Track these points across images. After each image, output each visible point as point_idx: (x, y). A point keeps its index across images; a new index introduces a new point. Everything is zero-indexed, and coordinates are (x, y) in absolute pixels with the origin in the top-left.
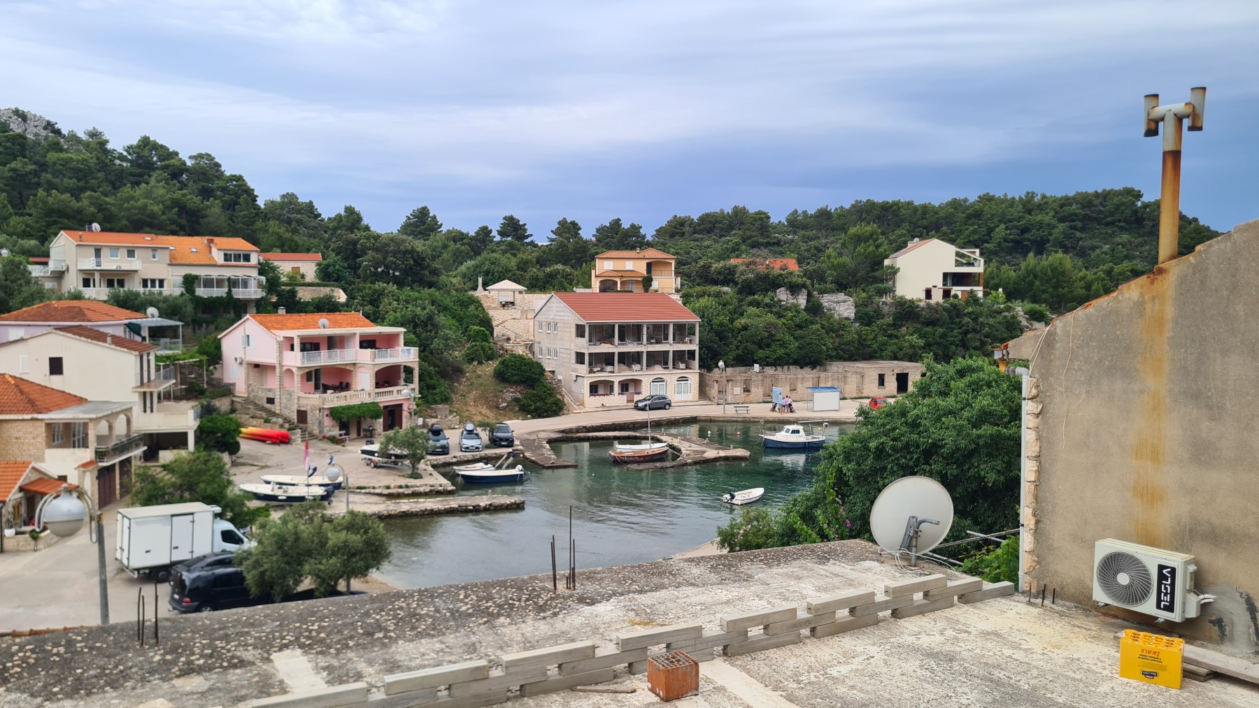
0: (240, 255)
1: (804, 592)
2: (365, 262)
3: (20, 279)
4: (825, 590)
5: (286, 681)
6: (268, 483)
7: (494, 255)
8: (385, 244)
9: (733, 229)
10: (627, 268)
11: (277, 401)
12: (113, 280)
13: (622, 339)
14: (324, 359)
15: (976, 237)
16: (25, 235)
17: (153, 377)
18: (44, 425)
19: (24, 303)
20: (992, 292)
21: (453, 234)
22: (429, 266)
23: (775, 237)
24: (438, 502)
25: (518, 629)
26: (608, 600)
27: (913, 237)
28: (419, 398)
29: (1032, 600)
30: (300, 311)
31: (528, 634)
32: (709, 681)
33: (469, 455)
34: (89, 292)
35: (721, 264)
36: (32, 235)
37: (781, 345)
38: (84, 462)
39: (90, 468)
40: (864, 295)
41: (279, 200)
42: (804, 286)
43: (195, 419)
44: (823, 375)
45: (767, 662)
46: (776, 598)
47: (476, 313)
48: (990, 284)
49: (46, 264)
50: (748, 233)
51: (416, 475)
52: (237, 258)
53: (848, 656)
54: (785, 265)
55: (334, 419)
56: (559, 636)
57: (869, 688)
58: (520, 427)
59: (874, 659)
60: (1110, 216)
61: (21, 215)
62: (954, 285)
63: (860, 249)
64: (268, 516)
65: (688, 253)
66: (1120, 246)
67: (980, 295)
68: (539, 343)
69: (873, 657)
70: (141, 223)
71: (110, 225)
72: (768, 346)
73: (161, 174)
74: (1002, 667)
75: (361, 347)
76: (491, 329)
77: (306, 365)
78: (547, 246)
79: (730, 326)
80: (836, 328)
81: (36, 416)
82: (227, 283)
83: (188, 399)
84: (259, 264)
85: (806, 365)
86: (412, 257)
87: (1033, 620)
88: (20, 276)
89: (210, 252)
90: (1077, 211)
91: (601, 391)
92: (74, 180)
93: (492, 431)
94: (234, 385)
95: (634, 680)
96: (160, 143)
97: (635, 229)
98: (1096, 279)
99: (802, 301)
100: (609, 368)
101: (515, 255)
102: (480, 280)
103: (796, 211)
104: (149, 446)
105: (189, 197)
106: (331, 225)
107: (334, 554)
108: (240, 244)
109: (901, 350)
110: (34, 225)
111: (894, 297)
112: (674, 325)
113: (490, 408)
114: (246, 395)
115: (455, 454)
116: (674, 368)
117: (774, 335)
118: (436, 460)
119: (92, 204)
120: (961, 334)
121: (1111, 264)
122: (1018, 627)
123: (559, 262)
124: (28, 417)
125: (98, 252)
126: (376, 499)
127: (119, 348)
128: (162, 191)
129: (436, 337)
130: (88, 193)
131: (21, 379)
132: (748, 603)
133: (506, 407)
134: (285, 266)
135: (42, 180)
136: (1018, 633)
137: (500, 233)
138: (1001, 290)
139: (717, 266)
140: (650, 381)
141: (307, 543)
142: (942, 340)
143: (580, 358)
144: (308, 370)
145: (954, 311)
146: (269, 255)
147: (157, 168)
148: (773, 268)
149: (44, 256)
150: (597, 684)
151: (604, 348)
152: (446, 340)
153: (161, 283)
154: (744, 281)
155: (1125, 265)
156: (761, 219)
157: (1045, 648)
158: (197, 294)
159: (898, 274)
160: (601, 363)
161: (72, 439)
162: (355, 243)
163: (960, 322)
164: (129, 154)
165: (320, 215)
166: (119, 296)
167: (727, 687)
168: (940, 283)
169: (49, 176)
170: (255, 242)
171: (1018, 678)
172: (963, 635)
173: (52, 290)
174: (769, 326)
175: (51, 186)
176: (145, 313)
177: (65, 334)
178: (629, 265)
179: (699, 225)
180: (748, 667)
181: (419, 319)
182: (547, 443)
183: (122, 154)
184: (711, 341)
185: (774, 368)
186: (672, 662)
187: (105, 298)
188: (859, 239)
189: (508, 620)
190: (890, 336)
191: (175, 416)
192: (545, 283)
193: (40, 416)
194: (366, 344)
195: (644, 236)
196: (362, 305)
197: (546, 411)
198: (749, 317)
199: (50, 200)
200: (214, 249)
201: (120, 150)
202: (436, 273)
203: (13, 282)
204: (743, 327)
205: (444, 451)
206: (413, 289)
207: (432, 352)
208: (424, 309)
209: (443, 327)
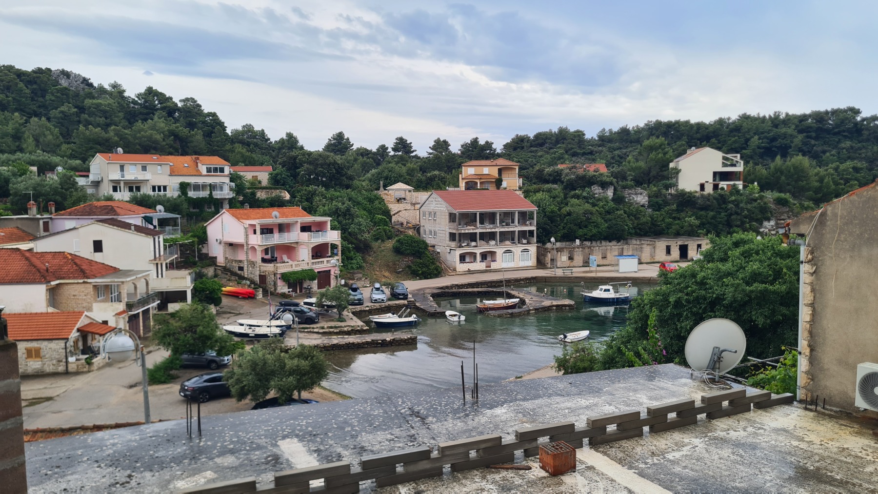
0: (217, 168)
1: (641, 401)
2: (302, 171)
3: (71, 188)
4: (656, 399)
5: (290, 459)
6: (242, 325)
7: (390, 165)
8: (315, 159)
9: (558, 144)
10: (484, 173)
11: (245, 268)
12: (133, 187)
13: (482, 222)
14: (277, 239)
15: (737, 145)
16: (72, 157)
17: (162, 253)
18: (91, 286)
19: (75, 204)
20: (750, 185)
21: (361, 151)
22: (346, 174)
23: (589, 149)
24: (357, 338)
25: (443, 425)
26: (502, 406)
27: (690, 147)
28: (342, 266)
29: (808, 406)
30: (259, 207)
31: (450, 429)
32: (582, 462)
33: (377, 305)
34: (117, 196)
35: (551, 169)
36: (76, 157)
37: (595, 226)
38: (119, 311)
39: (123, 316)
40: (655, 189)
41: (241, 129)
42: (611, 183)
43: (192, 282)
44: (625, 247)
45: (621, 449)
46: (621, 405)
47: (380, 206)
48: (748, 179)
49: (88, 176)
50: (569, 146)
51: (341, 319)
52: (216, 170)
53: (679, 446)
54: (597, 168)
55: (284, 281)
56: (472, 430)
57: (697, 468)
58: (411, 286)
59: (698, 448)
60: (836, 128)
61: (69, 143)
62: (721, 180)
63: (652, 156)
64: (243, 348)
65: (527, 161)
66: (845, 150)
67: (741, 187)
68: (424, 226)
69: (697, 446)
72: (586, 227)
73: (161, 113)
74: (792, 453)
75: (302, 231)
76: (390, 217)
77: (264, 244)
78: (427, 158)
79: (558, 213)
80: (635, 213)
81: (86, 280)
82: (209, 188)
83: (186, 268)
84: (230, 174)
85: (613, 240)
86: (334, 168)
87: (810, 420)
88: (71, 186)
89: (197, 167)
90: (812, 125)
91: (467, 260)
92: (103, 119)
93: (392, 289)
94: (216, 258)
95: (529, 461)
96: (160, 91)
97: (488, 145)
98: (827, 175)
99: (610, 193)
100: (473, 244)
101: (405, 165)
102: (381, 183)
103: (604, 130)
104: (161, 300)
105: (181, 128)
106: (277, 146)
107: (290, 374)
108: (217, 161)
109: (682, 228)
110: (77, 150)
111: (677, 190)
112: (519, 212)
113: (390, 272)
114: (224, 265)
115: (367, 305)
116: (519, 243)
117: (591, 219)
118: (355, 309)
119: (116, 134)
120: (726, 216)
121: (838, 163)
122: (800, 426)
123: (436, 169)
124: (81, 281)
125: (122, 168)
126: (316, 336)
127: (139, 234)
128: (163, 125)
129: (352, 224)
130: (113, 127)
131: (75, 255)
132: (601, 408)
133: (402, 271)
134: (248, 175)
135: (82, 119)
136: (801, 430)
137: (394, 149)
138: (756, 183)
139: (548, 170)
140: (502, 252)
141: (271, 366)
142: (713, 221)
143: (452, 237)
144: (266, 247)
145: (721, 199)
146: (237, 168)
147: (158, 109)
148: (589, 171)
149: (85, 171)
150: (503, 463)
151: (470, 229)
152: (360, 225)
153: (165, 188)
154: (568, 180)
155: (848, 163)
156: (579, 136)
157: (822, 441)
158: (189, 196)
159: (680, 174)
160: (467, 240)
161: (111, 296)
162: (295, 158)
163: (726, 207)
164: (139, 99)
165: (269, 139)
166: (137, 198)
167: (595, 466)
168: (711, 180)
169: (86, 116)
170: (226, 159)
171: (805, 462)
172: (760, 431)
173: (93, 195)
174: (586, 212)
175: (87, 124)
176: (155, 210)
177: (104, 224)
178: (486, 171)
179: (534, 141)
180: (608, 452)
181: (340, 211)
182: (431, 296)
183: (134, 99)
184: (545, 224)
185: (590, 243)
186: (557, 449)
187: (128, 199)
188: (651, 149)
189: (435, 419)
190: (674, 218)
191: (178, 280)
192: (427, 184)
193: (89, 281)
194: (305, 228)
195: (495, 149)
196: (301, 202)
197: (430, 274)
198: (572, 206)
199: (88, 133)
200: (199, 165)
201: (133, 96)
202: (351, 178)
203: (66, 190)
204: (567, 213)
205: (360, 302)
206: (335, 190)
207: (350, 234)
208: (343, 204)
209: (357, 216)
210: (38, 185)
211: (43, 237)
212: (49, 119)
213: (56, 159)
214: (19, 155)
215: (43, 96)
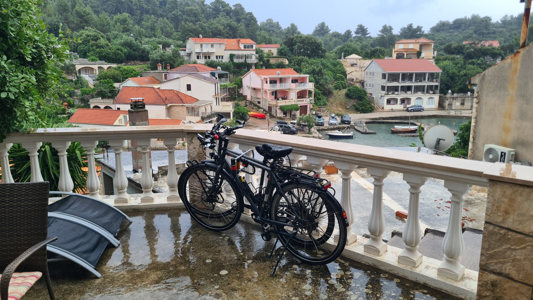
2: (296, 47)
3: (177, 57)
8: (304, 40)
9: (470, 26)
10: (410, 47)
11: (261, 102)
12: (207, 56)
13: (403, 80)
14: (278, 87)
16: (179, 39)
17: (219, 92)
18: (186, 108)
19: (179, 65)
21: (335, 34)
22: (322, 49)
23: (493, 30)
28: (314, 103)
30: (271, 68)
33: (332, 127)
34: (199, 61)
36: (181, 40)
38: (198, 121)
41: (265, 22)
42: (500, 54)
43: (233, 108)
47: (340, 68)
49: (185, 50)
50: (478, 28)
51: (310, 134)
52: (248, 47)
54: (491, 44)
55: (281, 110)
58: (354, 117)
61: (177, 32)
68: (366, 81)
70: (216, 34)
71: (206, 35)
73: (223, 13)
75: (292, 82)
76: (346, 75)
77: (271, 89)
78: (376, 38)
79: (458, 74)
81: (183, 104)
82: (244, 57)
83: (231, 101)
84: (256, 49)
86: (315, 45)
88: (177, 55)
91: (392, 103)
92: (194, 18)
93: (342, 117)
94: (246, 96)
97: (419, 29)
99: (498, 61)
100: (396, 93)
101: (361, 43)
102: (343, 54)
103: (507, 16)
104: (218, 117)
105: (233, 22)
106: (285, 32)
108: (249, 41)
110: (181, 35)
112: (429, 73)
113: (343, 108)
114: (250, 100)
115: (326, 126)
116: (427, 93)
119: (200, 27)
123: (379, 45)
124: (181, 105)
125: (201, 46)
127: (208, 81)
128: (223, 20)
129: (322, 79)
130: (199, 22)
131: (178, 91)
133: (350, 108)
134: (266, 50)
135: (183, 18)
137: (356, 33)
139: (455, 45)
140: (415, 99)
143: (383, 88)
144: (272, 91)
146: (260, 46)
147: (221, 11)
148: (484, 46)
149: (184, 47)
151: (395, 84)
152: (326, 80)
153: (222, 57)
154: (468, 53)
156: (486, 21)
158: (234, 61)
160: (393, 90)
161: (194, 113)
162: (292, 39)
164: (212, 6)
165: (281, 28)
166: (208, 62)
169: (185, 16)
170: (255, 40)
173: (187, 60)
175: (186, 21)
176: (217, 69)
177: (191, 76)
178: (411, 46)
179: (452, 25)
181: (315, 71)
182: (365, 123)
183: (209, 6)
184: (447, 81)
187: (204, 63)
191: (226, 107)
192: (371, 55)
193: (185, 105)
194: (295, 81)
195: (424, 32)
196: (294, 65)
197: (366, 111)
198: (468, 70)
199: (186, 26)
200: (240, 44)
201: (209, 4)
202: (324, 51)
203: (175, 58)
204: (464, 74)
205: (322, 124)
206: (314, 59)
207: (320, 85)
208: (317, 67)
209: (325, 74)
210: (162, 55)
211: (165, 82)
212: (167, 18)
213: (170, 41)
214: (154, 38)
215: (165, 6)
